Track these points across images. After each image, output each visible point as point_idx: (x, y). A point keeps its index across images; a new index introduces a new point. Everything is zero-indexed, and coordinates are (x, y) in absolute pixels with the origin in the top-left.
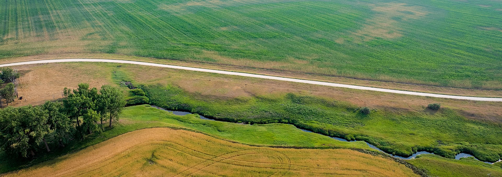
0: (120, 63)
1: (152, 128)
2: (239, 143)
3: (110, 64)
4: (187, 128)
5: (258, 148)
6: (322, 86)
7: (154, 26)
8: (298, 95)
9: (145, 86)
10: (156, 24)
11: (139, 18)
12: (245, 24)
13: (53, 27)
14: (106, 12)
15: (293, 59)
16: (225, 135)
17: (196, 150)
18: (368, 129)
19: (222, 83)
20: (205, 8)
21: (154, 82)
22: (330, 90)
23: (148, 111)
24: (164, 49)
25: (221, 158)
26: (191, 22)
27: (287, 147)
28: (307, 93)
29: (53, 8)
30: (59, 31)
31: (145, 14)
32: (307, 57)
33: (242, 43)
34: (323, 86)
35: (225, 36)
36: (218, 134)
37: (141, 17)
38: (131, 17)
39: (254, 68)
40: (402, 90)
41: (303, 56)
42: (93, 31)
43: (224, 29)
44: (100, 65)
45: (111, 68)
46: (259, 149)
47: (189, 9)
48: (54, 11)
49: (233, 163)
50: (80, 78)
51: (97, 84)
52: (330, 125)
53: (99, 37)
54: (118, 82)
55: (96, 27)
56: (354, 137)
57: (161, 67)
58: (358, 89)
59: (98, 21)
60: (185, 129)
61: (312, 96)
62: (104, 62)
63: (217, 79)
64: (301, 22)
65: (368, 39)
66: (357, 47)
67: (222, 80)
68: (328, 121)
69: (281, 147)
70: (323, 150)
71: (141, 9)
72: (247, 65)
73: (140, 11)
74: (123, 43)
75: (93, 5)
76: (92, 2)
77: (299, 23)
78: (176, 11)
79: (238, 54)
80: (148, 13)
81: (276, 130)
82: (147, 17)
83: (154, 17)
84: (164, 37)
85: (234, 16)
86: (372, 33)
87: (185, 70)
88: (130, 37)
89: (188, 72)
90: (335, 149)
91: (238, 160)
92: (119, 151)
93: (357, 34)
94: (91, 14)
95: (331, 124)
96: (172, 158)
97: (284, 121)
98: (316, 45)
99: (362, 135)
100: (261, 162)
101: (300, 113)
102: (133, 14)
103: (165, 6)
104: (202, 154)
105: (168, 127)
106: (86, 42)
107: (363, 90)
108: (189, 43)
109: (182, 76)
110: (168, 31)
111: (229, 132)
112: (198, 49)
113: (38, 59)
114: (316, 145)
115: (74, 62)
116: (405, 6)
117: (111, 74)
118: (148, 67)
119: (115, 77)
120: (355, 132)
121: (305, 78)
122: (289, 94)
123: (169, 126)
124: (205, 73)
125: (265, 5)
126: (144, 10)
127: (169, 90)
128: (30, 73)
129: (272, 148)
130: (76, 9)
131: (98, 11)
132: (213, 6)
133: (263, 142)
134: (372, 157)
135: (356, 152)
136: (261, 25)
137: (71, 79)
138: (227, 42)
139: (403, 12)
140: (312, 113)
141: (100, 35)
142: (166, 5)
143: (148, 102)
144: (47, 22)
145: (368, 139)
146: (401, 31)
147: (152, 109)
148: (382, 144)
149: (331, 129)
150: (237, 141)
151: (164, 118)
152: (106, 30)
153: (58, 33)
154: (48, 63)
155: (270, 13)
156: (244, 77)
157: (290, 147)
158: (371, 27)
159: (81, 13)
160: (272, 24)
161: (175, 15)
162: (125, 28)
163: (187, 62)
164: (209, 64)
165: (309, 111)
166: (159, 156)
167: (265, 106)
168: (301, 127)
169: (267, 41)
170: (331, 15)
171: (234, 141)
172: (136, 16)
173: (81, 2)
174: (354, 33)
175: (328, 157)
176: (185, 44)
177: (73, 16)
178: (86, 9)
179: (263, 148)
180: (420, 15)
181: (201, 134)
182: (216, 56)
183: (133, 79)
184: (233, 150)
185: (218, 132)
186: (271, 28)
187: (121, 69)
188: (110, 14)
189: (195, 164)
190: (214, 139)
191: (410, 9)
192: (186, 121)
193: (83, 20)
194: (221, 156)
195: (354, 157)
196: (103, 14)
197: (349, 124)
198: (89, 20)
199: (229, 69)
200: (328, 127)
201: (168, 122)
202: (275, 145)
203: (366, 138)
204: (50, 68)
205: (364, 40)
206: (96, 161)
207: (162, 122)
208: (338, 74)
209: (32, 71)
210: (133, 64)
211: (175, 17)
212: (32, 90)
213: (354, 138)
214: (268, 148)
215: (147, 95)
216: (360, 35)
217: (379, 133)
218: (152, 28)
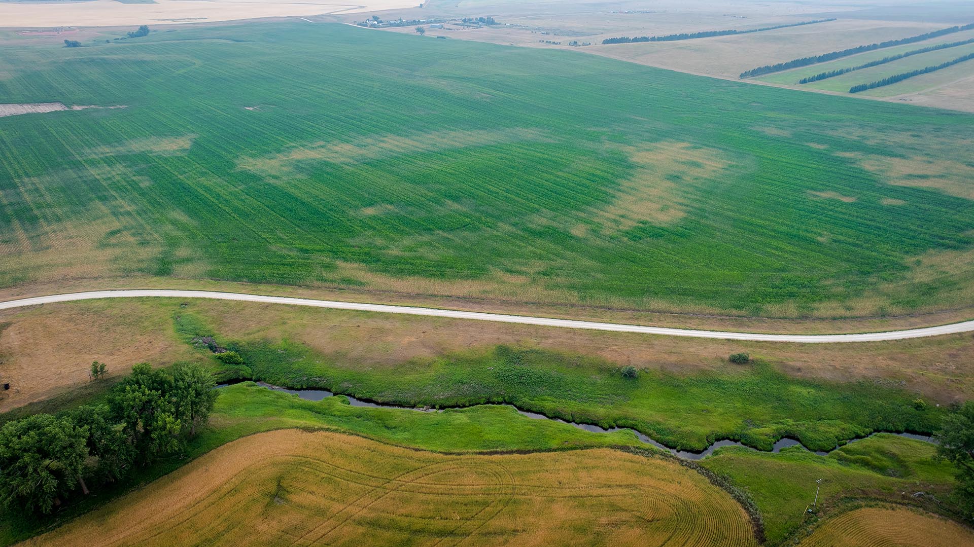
0: (186, 298)
1: (268, 431)
2: (425, 451)
3: (165, 301)
4: (330, 427)
5: (459, 457)
6: (555, 328)
7: (236, 210)
8: (515, 348)
9: (241, 344)
10: (239, 206)
11: (203, 193)
12: (408, 199)
13: (34, 220)
14: (134, 178)
15: (501, 274)
16: (400, 436)
17: (354, 470)
18: (636, 406)
19: (382, 331)
20: (327, 164)
21: (256, 335)
22: (569, 335)
23: (254, 397)
24: (264, 263)
25: (398, 483)
26: (305, 198)
27: (507, 453)
28: (531, 343)
29: (21, 172)
30: (47, 229)
31: (213, 182)
32: (524, 269)
33: (407, 241)
34: (557, 327)
35: (374, 229)
36: (387, 434)
37: (207, 189)
38: (187, 189)
39: (435, 296)
40: (687, 329)
41: (518, 267)
42: (116, 225)
43: (370, 211)
44: (148, 304)
45: (169, 308)
46: (461, 459)
47: (299, 167)
48: (26, 180)
49: (420, 490)
50: (114, 335)
51: (150, 345)
52: (573, 403)
53: (132, 239)
54: (189, 338)
55: (122, 215)
56: (614, 422)
57: (264, 303)
58: (616, 331)
59: (122, 202)
60: (328, 430)
61: (539, 347)
62: (155, 297)
63: (372, 324)
64: (507, 191)
65: (627, 225)
66: (609, 242)
67: (381, 323)
68: (569, 394)
69: (496, 453)
70: (565, 453)
71: (204, 170)
72: (421, 291)
73: (203, 174)
74: (182, 252)
75: (105, 162)
76: (102, 156)
77: (506, 194)
78: (273, 173)
79: (403, 266)
80: (219, 179)
81: (484, 419)
82: (218, 190)
83: (232, 189)
84: (260, 233)
85: (385, 182)
86: (632, 212)
87: (310, 308)
88: (193, 237)
89: (317, 309)
90: (585, 450)
91: (428, 484)
92: (217, 481)
93: (607, 215)
94: (104, 183)
95: (575, 400)
96: (314, 489)
97: (495, 399)
98: (539, 241)
99: (626, 418)
100: (466, 484)
101: (521, 382)
102: (189, 182)
103: (248, 162)
104: (364, 476)
105: (297, 427)
106: (109, 252)
107: (623, 332)
108: (309, 247)
109: (306, 319)
110: (263, 220)
111: (405, 430)
112: (328, 260)
113: (21, 296)
114: (554, 444)
115: (95, 299)
116: (687, 148)
117: (171, 321)
118: (239, 303)
119: (181, 330)
120: (616, 413)
121: (525, 313)
122: (500, 348)
123: (298, 425)
124: (348, 311)
125: (440, 154)
126: (210, 173)
127: (286, 350)
128: (10, 329)
129: (482, 456)
130: (71, 174)
131: (118, 178)
132: (342, 160)
133: (466, 445)
134: (644, 459)
135: (619, 453)
136: (437, 202)
137: (97, 338)
138: (379, 242)
139: (684, 163)
140: (541, 381)
141: (133, 235)
142: (251, 160)
143: (249, 377)
144: (17, 207)
145: (636, 425)
146: (681, 204)
147: (260, 391)
148: (659, 431)
149: (576, 409)
150: (422, 447)
151: (287, 408)
152: (143, 222)
153: (47, 233)
154: (43, 304)
155: (450, 173)
156: (418, 316)
157: (511, 452)
158: (631, 198)
159: (85, 182)
160: (456, 199)
161: (272, 181)
162: (179, 215)
163: (311, 289)
164: (353, 292)
165: (537, 378)
166: (291, 486)
167: (461, 373)
168: (525, 409)
169: (450, 236)
170: (560, 173)
171: (417, 446)
172: (196, 188)
173: (77, 156)
174: (602, 213)
175: (576, 465)
176: (302, 250)
177: (69, 192)
178: (94, 172)
179: (467, 456)
180: (712, 168)
181: (357, 437)
182: (363, 273)
183: (216, 332)
184: (417, 465)
185: (386, 430)
186: (456, 206)
187: (189, 311)
188: (145, 183)
189: (355, 498)
190: (382, 447)
191: (696, 155)
192: (327, 411)
193: (92, 200)
194: (398, 479)
195: (616, 463)
196: (130, 185)
197: (605, 399)
198: (103, 199)
199: (391, 299)
200: (571, 407)
201: (295, 417)
202: (486, 451)
203: (633, 422)
204: (49, 316)
205: (621, 227)
206: (179, 505)
207: (285, 419)
208: (580, 303)
209: (15, 325)
210: (210, 299)
211: (274, 187)
212: (25, 367)
213: (614, 425)
214: (475, 456)
215: (246, 362)
216: (613, 217)
217: (653, 413)
218: (233, 214)
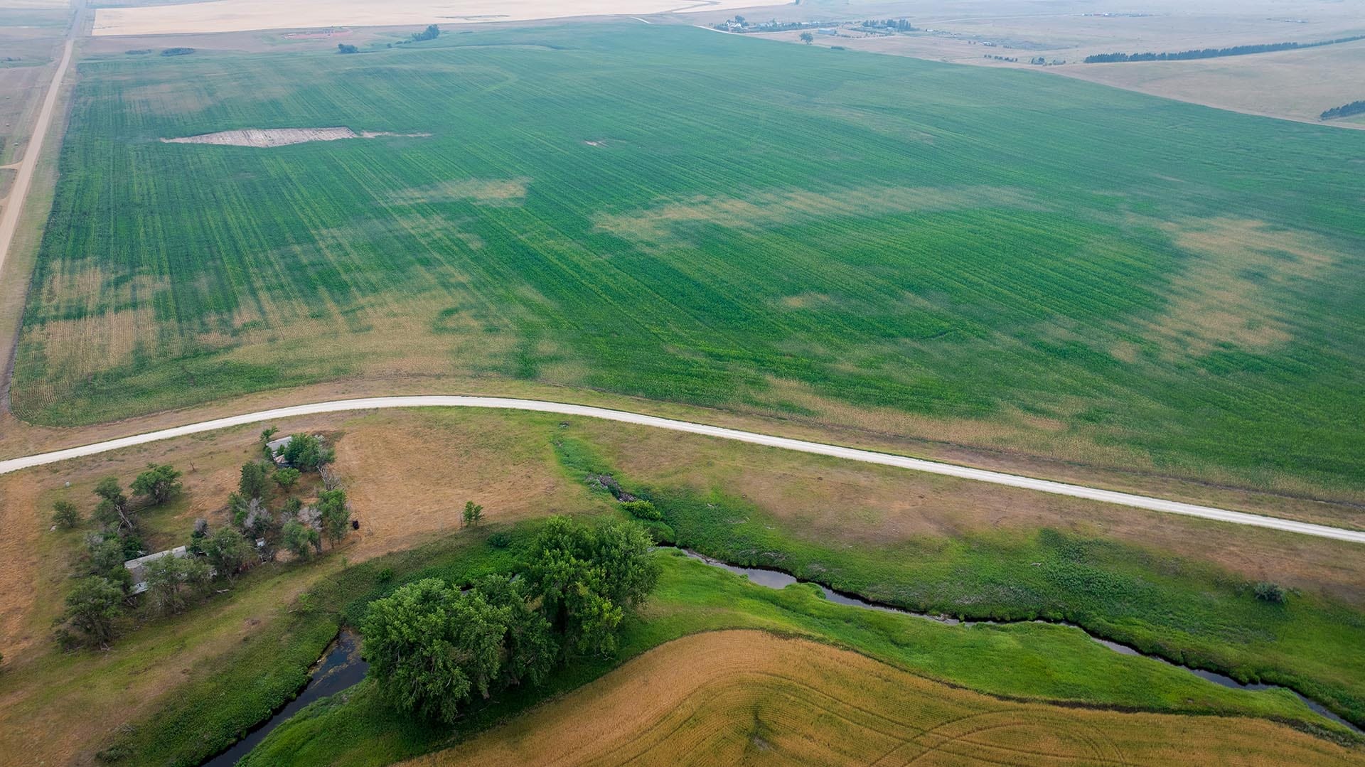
0: (565, 415)
1: (722, 629)
3: (538, 418)
4: (812, 634)
6: (1126, 507)
7: (607, 289)
8: (1070, 535)
9: (654, 490)
10: (610, 283)
11: (557, 262)
12: (848, 288)
13: (343, 287)
14: (460, 236)
15: (1019, 413)
16: (918, 659)
17: (864, 708)
18: (1289, 651)
19: (857, 489)
21: (673, 479)
23: (687, 573)
24: (663, 371)
25: (937, 738)
26: (697, 276)
27: (1097, 707)
28: (1094, 530)
29: (317, 222)
30: (363, 302)
31: (567, 247)
32: (1052, 407)
33: (862, 352)
34: (1130, 507)
35: (809, 330)
36: (898, 653)
37: (560, 256)
38: (533, 256)
39: (925, 440)
41: (1042, 405)
42: (450, 301)
43: (795, 302)
44: (514, 420)
45: (546, 427)
46: (1026, 710)
47: (679, 231)
48: (324, 231)
50: (479, 462)
51: (529, 480)
52: (1181, 634)
53: (474, 324)
54: (582, 475)
55: (455, 288)
56: (1256, 673)
57: (676, 431)
58: (1230, 523)
59: (451, 269)
60: (809, 637)
61: (1109, 538)
62: (523, 410)
63: (839, 476)
64: (995, 282)
65: (1198, 348)
66: (1177, 373)
67: (852, 477)
68: (1173, 619)
69: (1081, 705)
70: (1195, 719)
71: (551, 228)
72: (902, 431)
73: (550, 235)
74: (546, 347)
75: (418, 211)
76: (412, 203)
77: (994, 287)
78: (646, 238)
79: (865, 390)
80: (574, 243)
81: (1043, 645)
82: (575, 258)
83: (595, 258)
84: (647, 326)
85: (808, 260)
86: (1202, 327)
87: (743, 443)
88: (556, 325)
89: (753, 447)
91: (985, 745)
92: (665, 702)
93: (1163, 330)
94: (423, 242)
95: (1184, 629)
97: (1050, 614)
98: (1063, 364)
99: (1275, 669)
100: (1045, 752)
101: (1090, 592)
102: (536, 247)
103: (608, 221)
104: (883, 721)
105: (762, 629)
106: (449, 341)
108: (721, 351)
109: (740, 461)
110: (647, 307)
111: (924, 650)
112: (752, 373)
113: (347, 394)
114: (1168, 701)
115: (443, 407)
116: (1263, 229)
117: (550, 446)
118: (640, 428)
119: (567, 460)
120: (1256, 658)
122: (1045, 532)
123: (764, 625)
124: (799, 454)
125: (879, 220)
126: (559, 233)
127: (718, 505)
128: (344, 440)
129: (1060, 709)
130: (378, 225)
131: (439, 235)
132: (738, 223)
134: (1340, 750)
135: (1290, 730)
136: (892, 293)
137: (456, 465)
138: (820, 350)
139: (1264, 253)
140: (1122, 593)
141: (475, 317)
142: (611, 218)
143: (671, 540)
144: (320, 269)
145: (1299, 684)
146: (1278, 319)
147: (694, 565)
148: (1343, 701)
149: (1187, 645)
150: (959, 682)
151: (738, 595)
152: (484, 299)
154: (377, 408)
155: (902, 251)
156: (907, 470)
157: (1104, 707)
158: (1192, 305)
159: (397, 238)
160: (920, 290)
161: (647, 250)
163: (737, 416)
164: (798, 424)
165: (1115, 586)
166: (775, 722)
167: (991, 567)
168: (1101, 634)
169: (925, 348)
170: (1069, 259)
171: (951, 680)
173: (381, 201)
174: (1152, 326)
176: (711, 354)
177: (380, 251)
178: (405, 224)
179: (1036, 706)
180: (1315, 264)
182: (809, 397)
183: (616, 469)
184: (960, 711)
185: (895, 647)
186: (921, 302)
187: (573, 435)
188: (476, 244)
189: (877, 754)
190: (898, 674)
191: (1284, 241)
192: (798, 607)
193: (411, 264)
194: (936, 731)
196: (457, 245)
197: (1232, 632)
198: (426, 263)
199: (857, 440)
200: (1179, 640)
201: (752, 610)
202: (1064, 700)
203: (1292, 678)
204: (389, 426)
205: (1190, 351)
207: (741, 613)
209: (349, 436)
210: (600, 420)
211: (652, 259)
212: (372, 498)
213: (1257, 678)
214: (1049, 707)
215: (666, 517)
216: (1174, 334)
217: (1324, 666)
218: (604, 296)
